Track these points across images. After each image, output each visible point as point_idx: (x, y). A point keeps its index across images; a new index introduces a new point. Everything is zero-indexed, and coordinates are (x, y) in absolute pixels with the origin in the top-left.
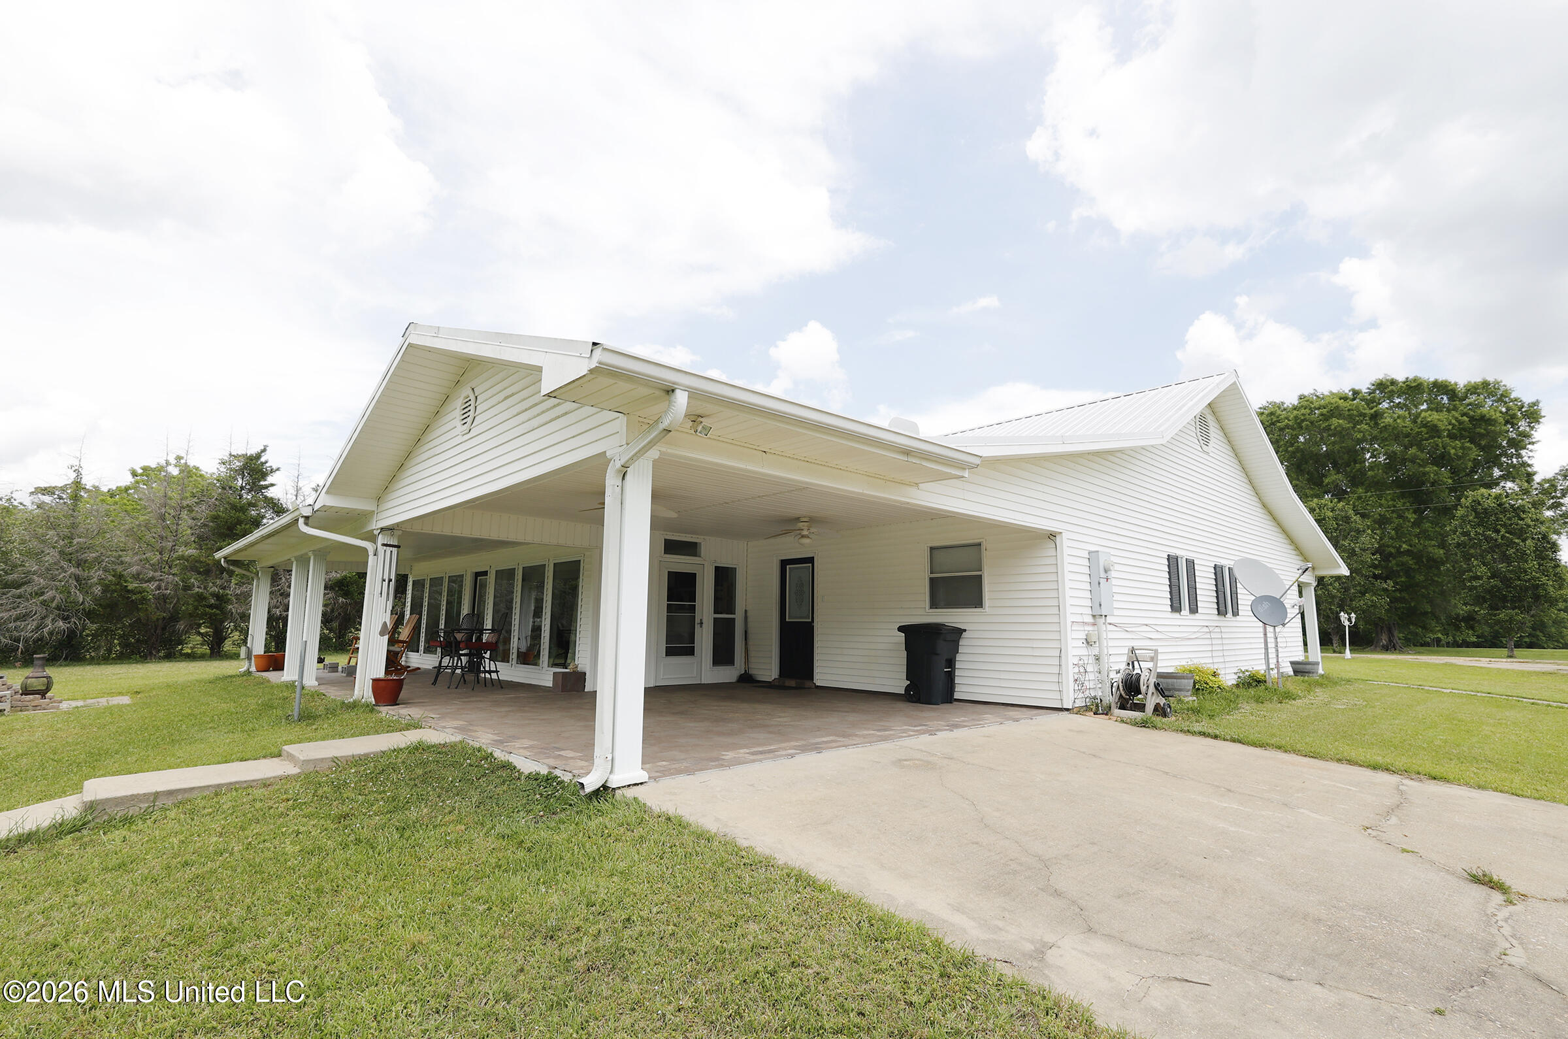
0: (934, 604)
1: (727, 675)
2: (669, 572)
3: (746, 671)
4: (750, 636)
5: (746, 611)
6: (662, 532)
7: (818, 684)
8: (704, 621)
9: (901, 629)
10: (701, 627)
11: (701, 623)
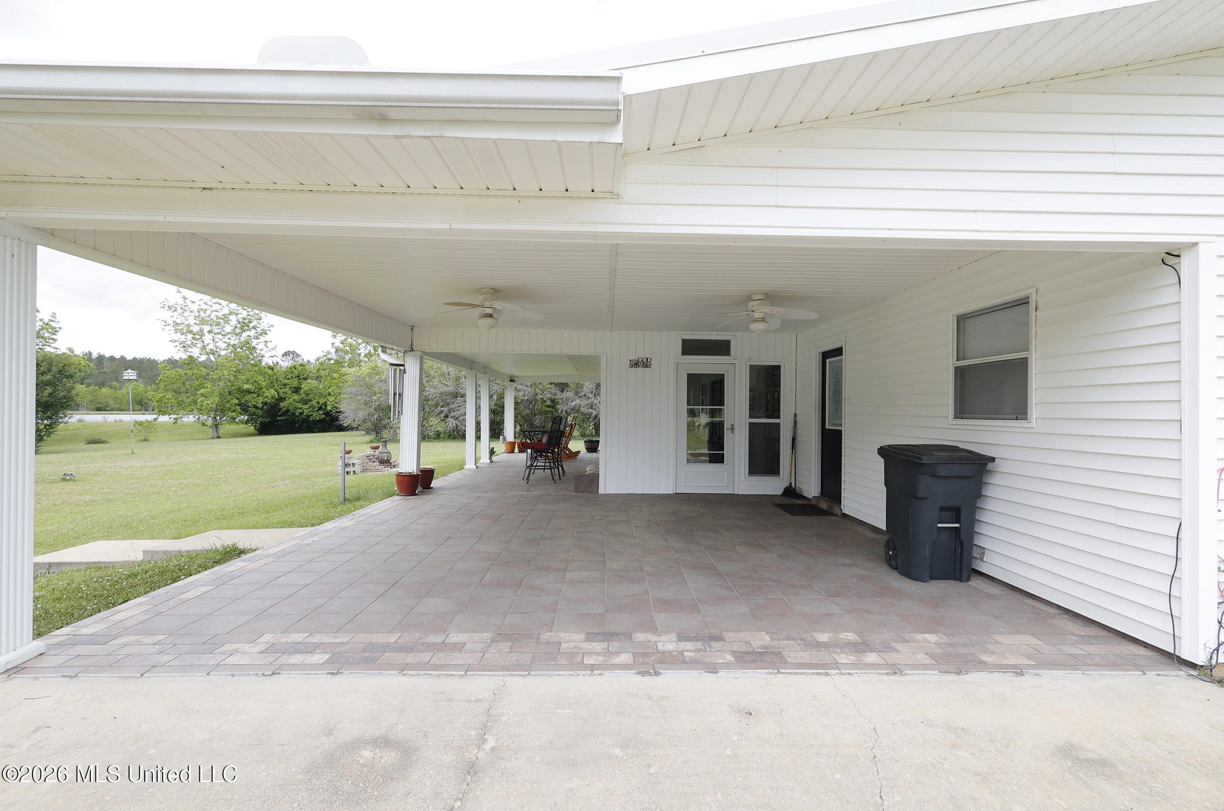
0: (962, 411)
1: (770, 486)
2: (688, 374)
3: (791, 483)
4: (799, 445)
5: (795, 415)
6: (679, 332)
7: (845, 511)
8: (736, 426)
9: (883, 451)
10: (733, 432)
11: (732, 429)
